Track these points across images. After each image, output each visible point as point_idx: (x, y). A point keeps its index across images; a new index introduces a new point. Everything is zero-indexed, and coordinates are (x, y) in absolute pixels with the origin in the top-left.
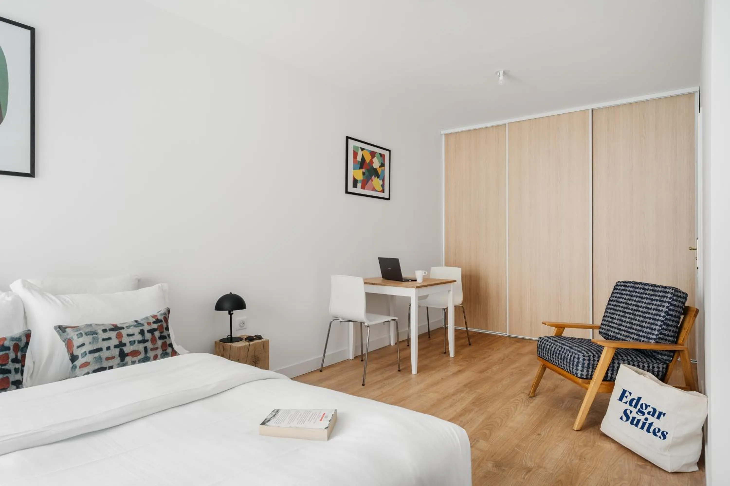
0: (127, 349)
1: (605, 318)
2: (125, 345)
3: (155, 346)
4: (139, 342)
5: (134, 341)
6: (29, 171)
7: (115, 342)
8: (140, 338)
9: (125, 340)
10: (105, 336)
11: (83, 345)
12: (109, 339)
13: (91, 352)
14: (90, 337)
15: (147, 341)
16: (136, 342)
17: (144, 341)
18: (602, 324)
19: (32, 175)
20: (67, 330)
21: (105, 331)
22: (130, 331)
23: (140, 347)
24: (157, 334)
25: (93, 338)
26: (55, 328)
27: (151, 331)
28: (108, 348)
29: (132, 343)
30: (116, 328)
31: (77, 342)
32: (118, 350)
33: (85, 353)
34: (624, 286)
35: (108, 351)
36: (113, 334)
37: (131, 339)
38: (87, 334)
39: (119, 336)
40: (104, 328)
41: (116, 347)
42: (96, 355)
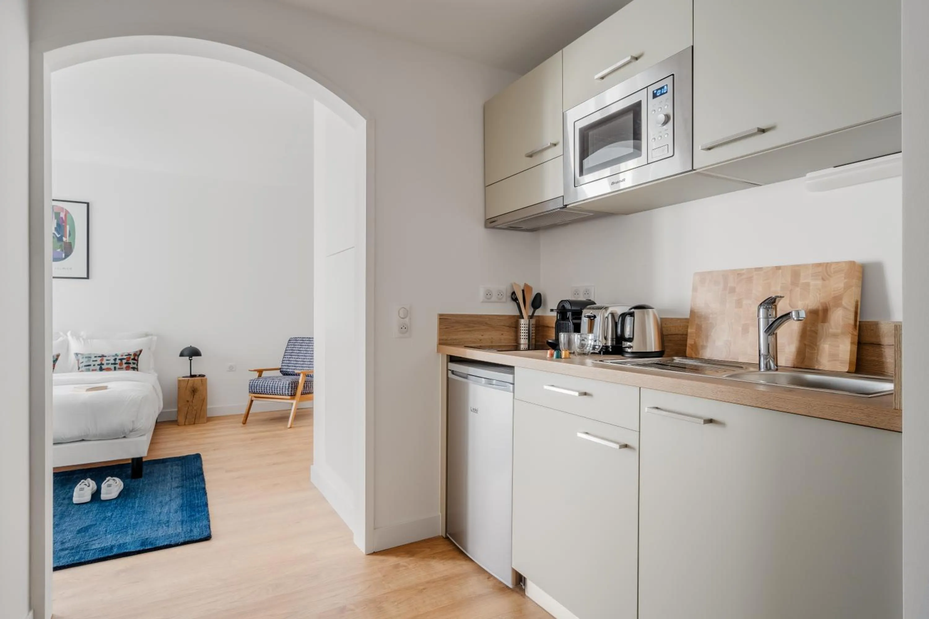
0: (103, 367)
1: (284, 362)
2: (103, 364)
3: (121, 367)
4: (112, 364)
5: (109, 363)
6: (86, 276)
7: (99, 362)
8: (113, 362)
9: (104, 362)
10: (95, 359)
11: (82, 362)
12: (96, 361)
13: (85, 366)
14: (87, 359)
15: (117, 364)
16: (110, 364)
17: (115, 364)
18: (282, 366)
19: (88, 278)
20: (79, 355)
21: (96, 357)
22: (109, 358)
23: (112, 367)
24: (124, 361)
25: (88, 360)
26: (75, 353)
27: (121, 360)
28: (94, 365)
29: (108, 364)
30: (103, 356)
31: (81, 361)
32: (99, 367)
33: (82, 367)
34: (295, 340)
35: (94, 367)
36: (99, 359)
37: (108, 362)
38: (86, 357)
39: (102, 360)
40: (96, 355)
41: (98, 365)
42: (88, 367)
